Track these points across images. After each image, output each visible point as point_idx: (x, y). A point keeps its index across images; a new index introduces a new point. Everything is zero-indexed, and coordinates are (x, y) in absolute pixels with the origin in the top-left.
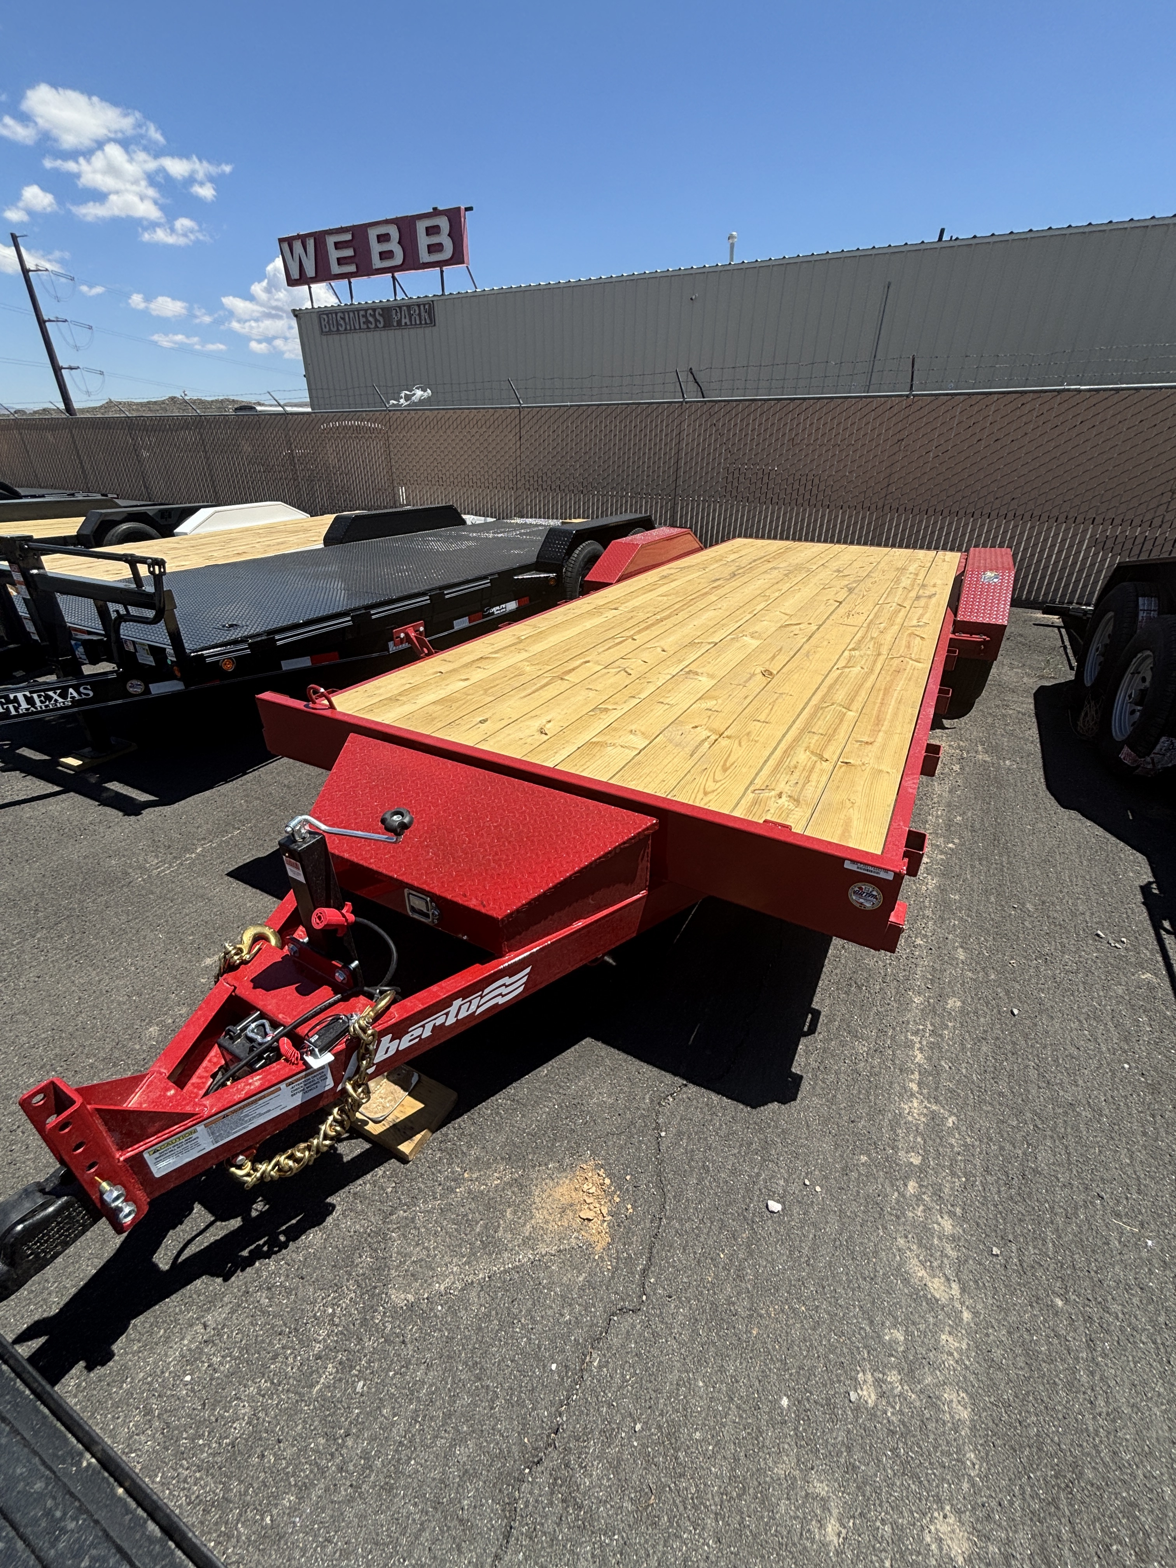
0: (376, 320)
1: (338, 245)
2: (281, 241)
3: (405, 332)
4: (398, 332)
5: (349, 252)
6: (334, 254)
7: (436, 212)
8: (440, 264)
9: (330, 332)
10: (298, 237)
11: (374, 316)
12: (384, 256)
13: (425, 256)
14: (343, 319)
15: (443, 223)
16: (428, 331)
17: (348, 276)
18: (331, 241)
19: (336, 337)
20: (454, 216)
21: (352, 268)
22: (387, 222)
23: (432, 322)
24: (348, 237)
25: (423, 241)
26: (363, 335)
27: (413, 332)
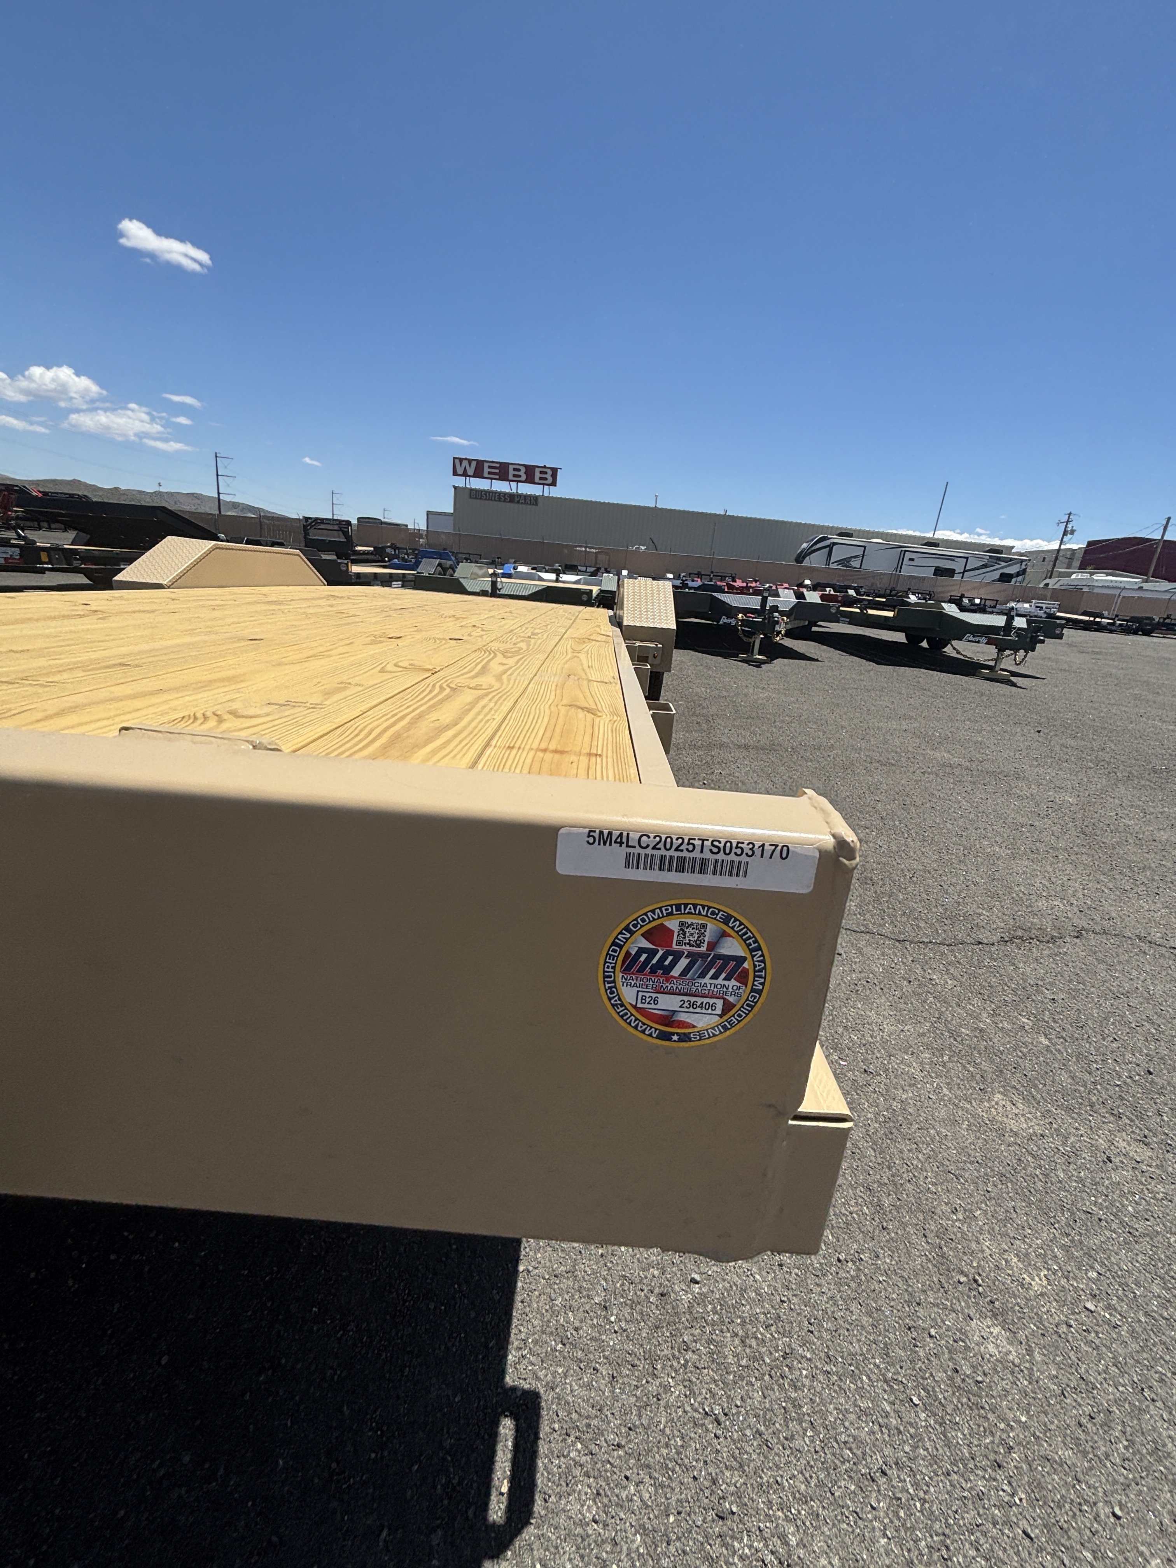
1: (490, 467)
2: (454, 458)
3: (521, 506)
4: (516, 505)
5: (497, 471)
6: (486, 470)
7: (545, 467)
8: (544, 484)
9: (476, 498)
10: (466, 459)
11: (504, 497)
12: (514, 476)
13: (537, 480)
14: (486, 495)
15: (550, 472)
16: (534, 507)
17: (492, 479)
18: (486, 465)
19: (478, 501)
20: (554, 471)
21: (497, 477)
22: (520, 465)
23: (537, 504)
24: (497, 465)
25: (537, 475)
26: (495, 503)
27: (524, 506)
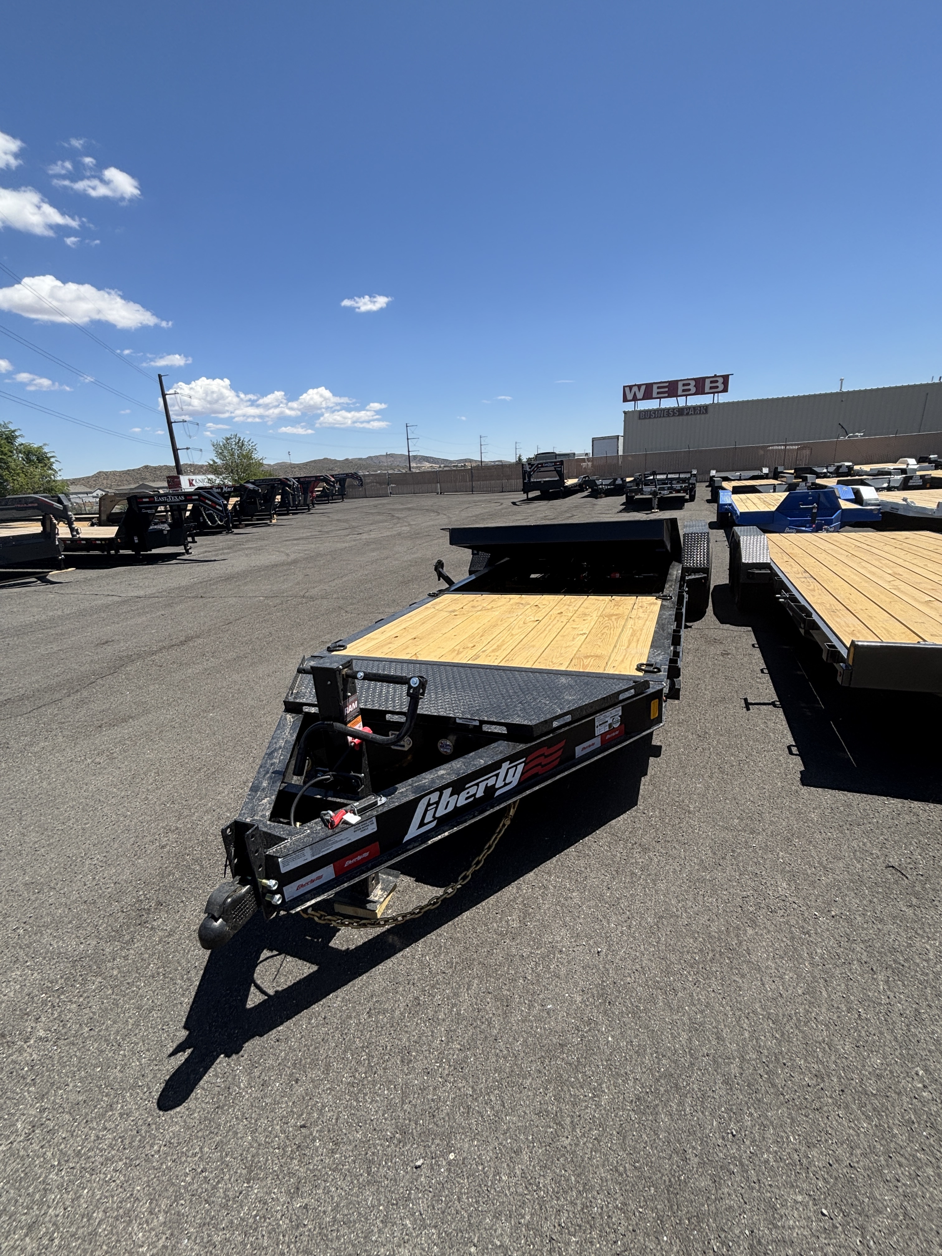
0: (674, 413)
1: (658, 388)
2: (624, 387)
3: (689, 417)
4: (685, 417)
5: (667, 389)
6: (655, 390)
7: (715, 376)
8: (714, 393)
9: (645, 418)
10: (635, 385)
11: (673, 412)
12: (684, 391)
13: (707, 390)
14: (655, 413)
15: (721, 380)
16: (703, 416)
17: (660, 398)
18: (655, 387)
19: (647, 421)
20: (726, 378)
21: (666, 395)
22: (688, 379)
23: (707, 412)
24: (667, 384)
25: (708, 384)
26: (664, 419)
27: (694, 417)
